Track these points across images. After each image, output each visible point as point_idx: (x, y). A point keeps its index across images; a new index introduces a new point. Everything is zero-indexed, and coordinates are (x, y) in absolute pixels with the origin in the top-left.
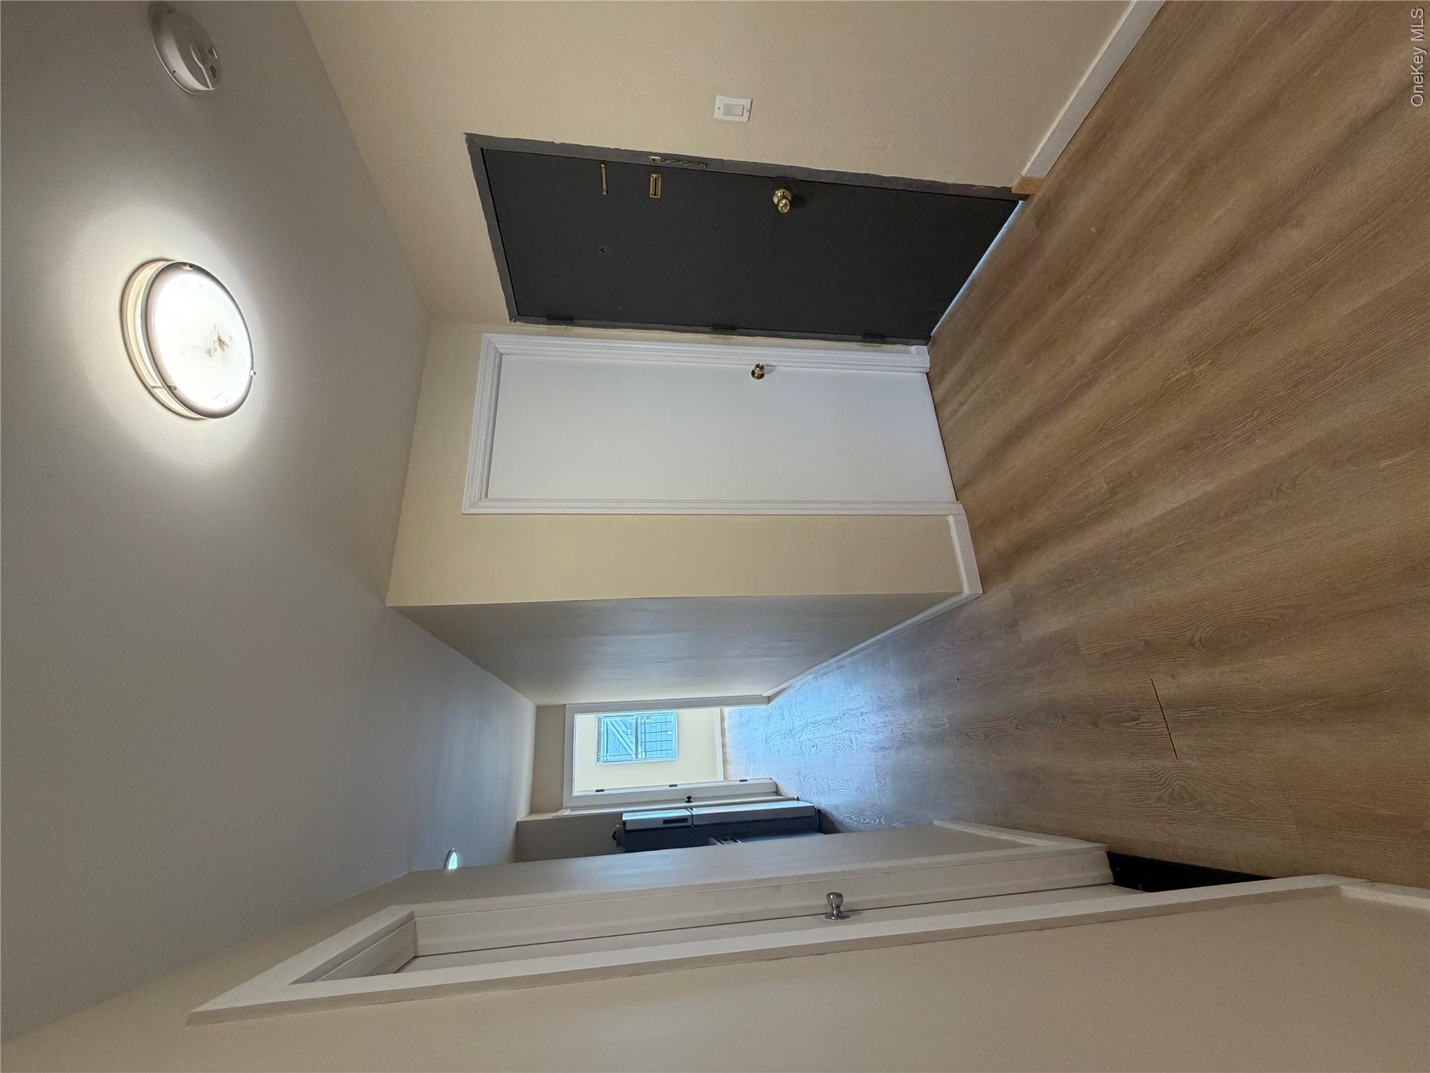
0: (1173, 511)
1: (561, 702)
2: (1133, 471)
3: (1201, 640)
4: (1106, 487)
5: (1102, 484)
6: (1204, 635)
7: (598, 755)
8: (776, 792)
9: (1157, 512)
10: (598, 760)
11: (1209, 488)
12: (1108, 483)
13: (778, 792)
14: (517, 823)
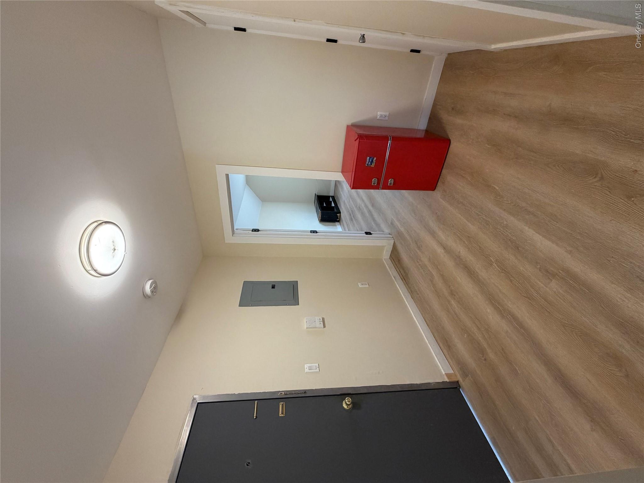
0: (544, 236)
2: (538, 268)
3: (595, 177)
4: (553, 280)
5: (554, 285)
6: (591, 178)
9: (547, 243)
11: (527, 228)
12: (551, 280)
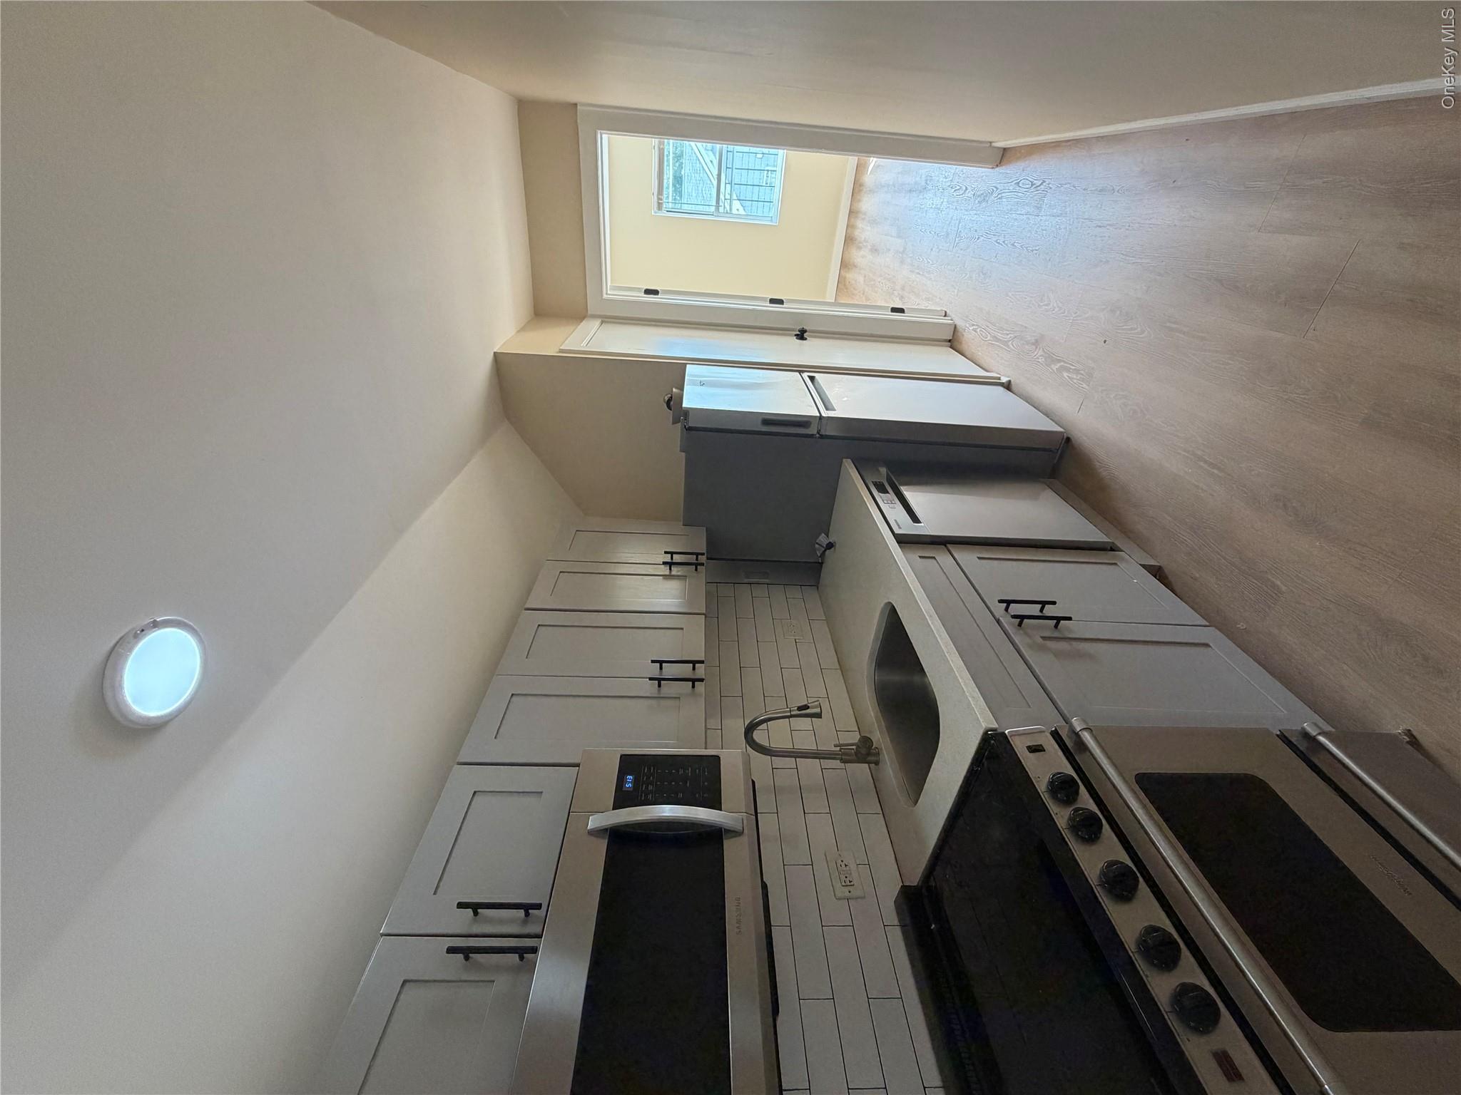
1: (573, 98)
7: (659, 199)
8: (950, 341)
10: (660, 206)
13: (955, 344)
14: (495, 353)
